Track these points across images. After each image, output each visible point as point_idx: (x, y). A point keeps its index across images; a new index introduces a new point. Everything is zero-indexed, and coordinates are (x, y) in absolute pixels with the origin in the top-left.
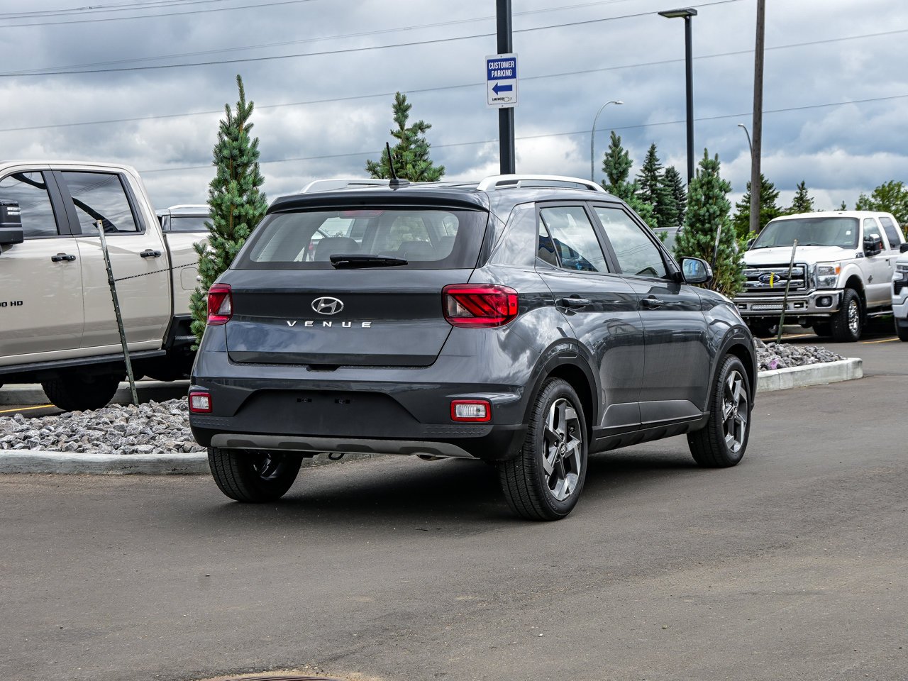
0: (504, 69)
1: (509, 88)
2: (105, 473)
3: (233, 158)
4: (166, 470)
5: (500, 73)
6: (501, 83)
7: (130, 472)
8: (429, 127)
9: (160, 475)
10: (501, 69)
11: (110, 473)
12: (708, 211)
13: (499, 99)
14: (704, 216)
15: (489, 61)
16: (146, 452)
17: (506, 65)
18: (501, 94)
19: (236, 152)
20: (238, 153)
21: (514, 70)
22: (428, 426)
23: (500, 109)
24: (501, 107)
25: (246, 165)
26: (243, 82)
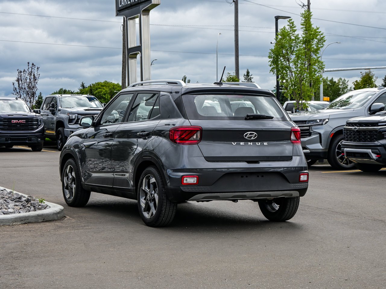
2: (11, 224)
22: (293, 185)
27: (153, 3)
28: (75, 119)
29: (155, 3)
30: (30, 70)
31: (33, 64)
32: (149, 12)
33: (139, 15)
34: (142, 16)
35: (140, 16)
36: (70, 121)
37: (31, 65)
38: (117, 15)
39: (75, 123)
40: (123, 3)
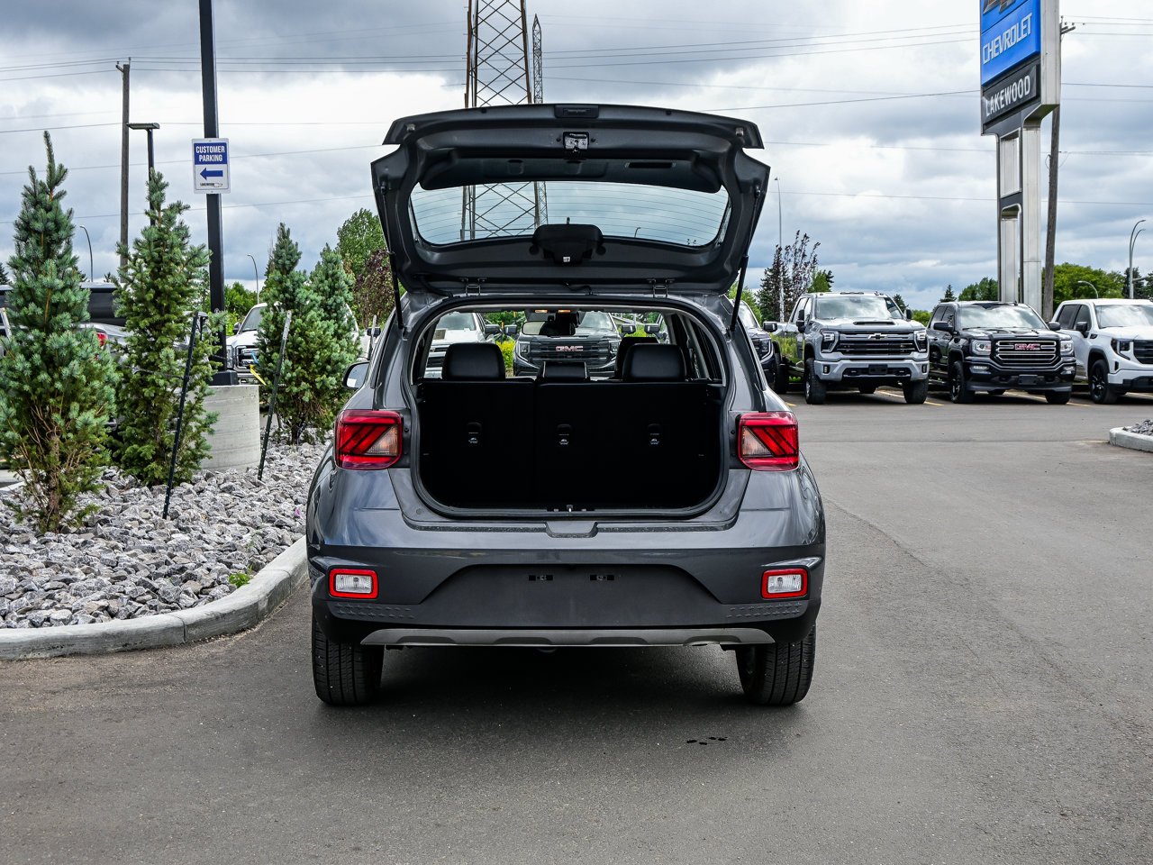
0: (213, 154)
1: (219, 174)
2: (22, 657)
3: (47, 232)
4: (115, 646)
5: (209, 158)
6: (210, 168)
7: (59, 653)
8: (187, 208)
9: (108, 654)
10: (210, 154)
11: (30, 656)
12: (335, 301)
13: (208, 184)
14: (331, 305)
15: (196, 145)
16: (65, 622)
17: (216, 149)
18: (210, 179)
19: (51, 225)
20: (53, 227)
21: (225, 155)
22: (733, 607)
23: (208, 195)
24: (210, 193)
25: (59, 242)
26: (52, 139)
27: (1043, 102)
28: (833, 341)
29: (1049, 103)
30: (798, 246)
31: (805, 236)
32: (1040, 123)
33: (1019, 129)
34: (1025, 132)
35: (1021, 131)
36: (825, 345)
37: (801, 237)
38: (984, 133)
39: (835, 350)
40: (992, 109)
